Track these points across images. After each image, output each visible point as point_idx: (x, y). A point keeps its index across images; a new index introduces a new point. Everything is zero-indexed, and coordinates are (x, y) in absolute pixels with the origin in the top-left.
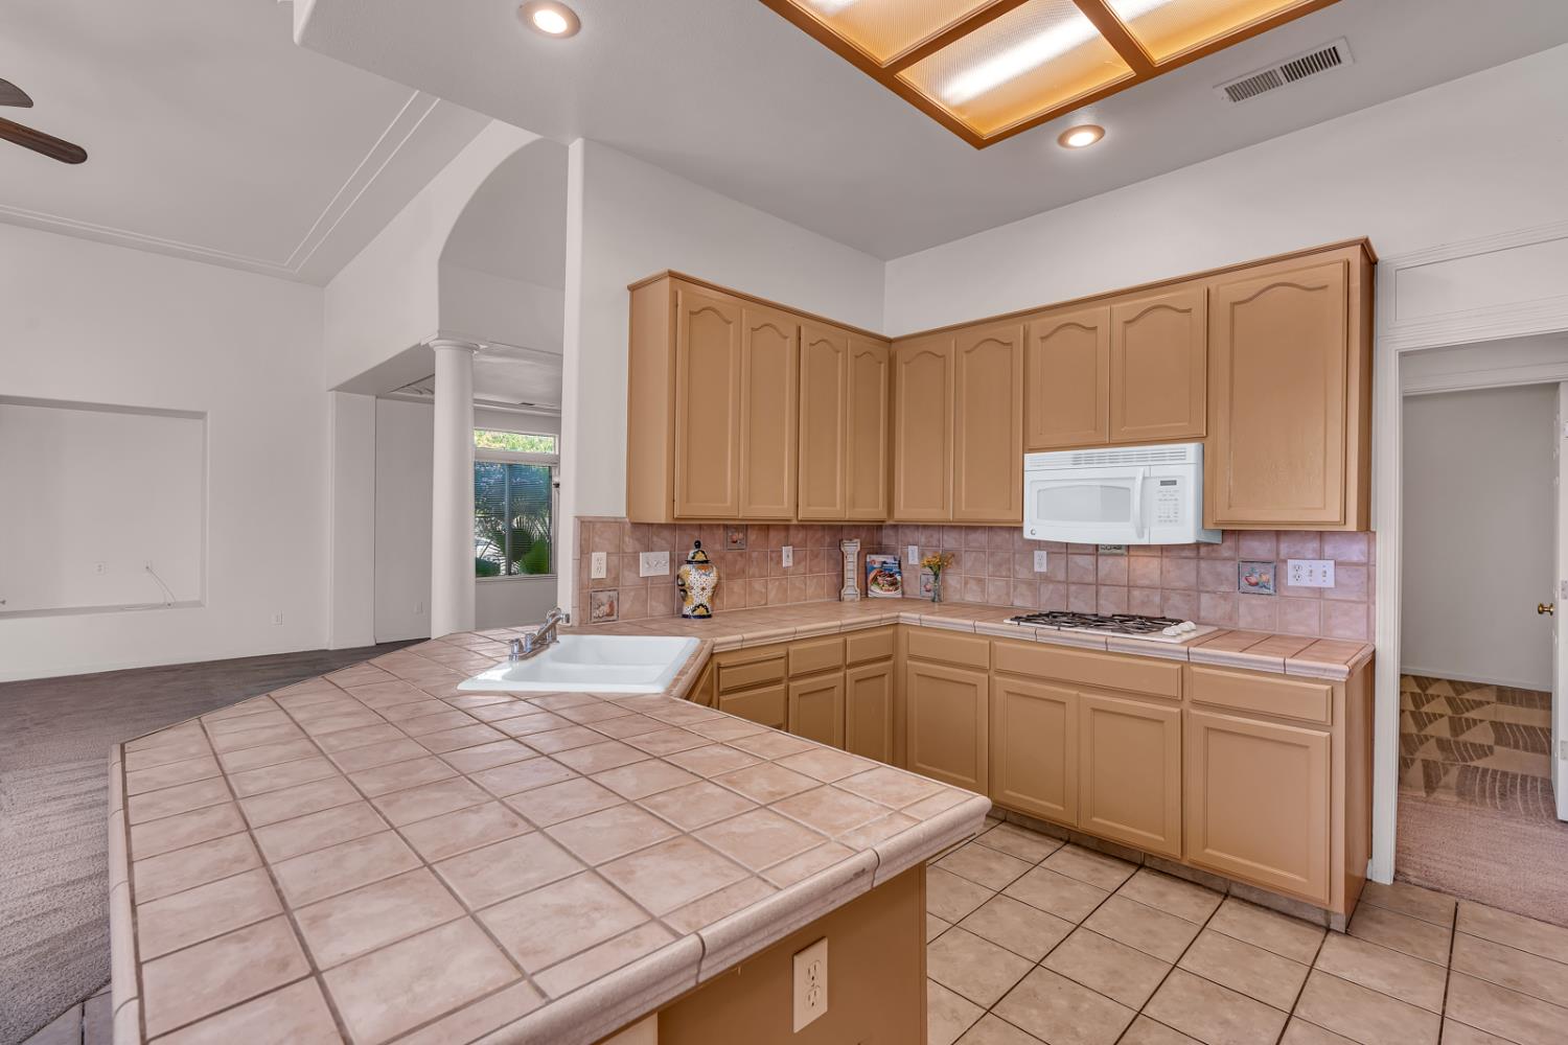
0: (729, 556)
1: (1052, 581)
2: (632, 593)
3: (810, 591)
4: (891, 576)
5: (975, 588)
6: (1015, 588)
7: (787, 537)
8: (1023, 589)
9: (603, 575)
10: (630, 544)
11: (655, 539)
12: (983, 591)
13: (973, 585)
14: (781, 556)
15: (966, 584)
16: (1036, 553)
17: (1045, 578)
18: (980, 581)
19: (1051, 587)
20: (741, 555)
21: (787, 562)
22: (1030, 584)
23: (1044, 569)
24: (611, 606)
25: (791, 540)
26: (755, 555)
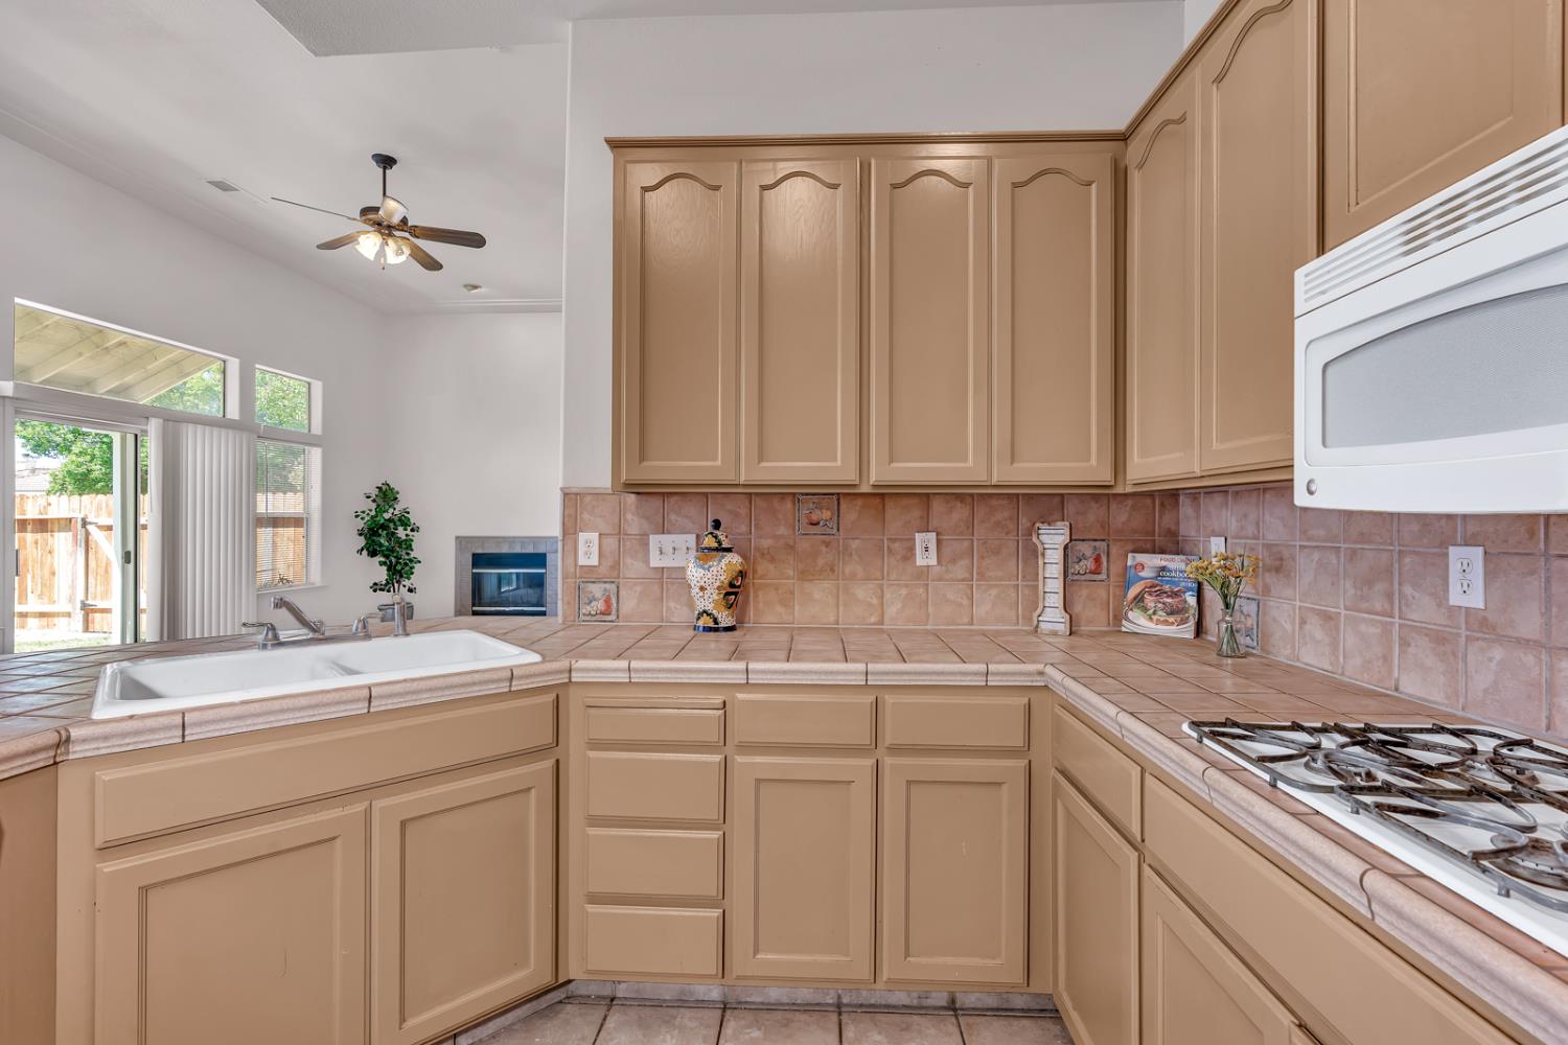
0: (804, 545)
1: (1501, 639)
2: (638, 589)
3: (981, 610)
4: (1175, 594)
5: (1319, 634)
6: (1405, 643)
7: (927, 517)
8: (1421, 648)
9: (594, 561)
10: (634, 524)
11: (673, 517)
12: (1334, 645)
13: (1315, 628)
14: (912, 549)
15: (1303, 622)
16: (1454, 552)
17: (1481, 625)
18: (1327, 617)
19: (1498, 653)
20: (827, 544)
21: (926, 558)
22: (1440, 639)
23: (1476, 600)
24: (608, 601)
25: (934, 523)
26: (855, 544)
